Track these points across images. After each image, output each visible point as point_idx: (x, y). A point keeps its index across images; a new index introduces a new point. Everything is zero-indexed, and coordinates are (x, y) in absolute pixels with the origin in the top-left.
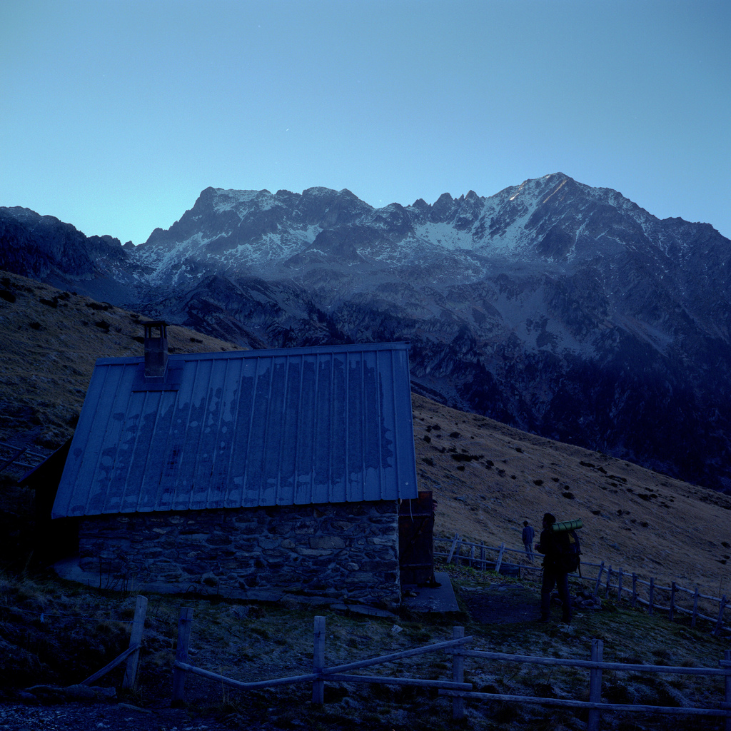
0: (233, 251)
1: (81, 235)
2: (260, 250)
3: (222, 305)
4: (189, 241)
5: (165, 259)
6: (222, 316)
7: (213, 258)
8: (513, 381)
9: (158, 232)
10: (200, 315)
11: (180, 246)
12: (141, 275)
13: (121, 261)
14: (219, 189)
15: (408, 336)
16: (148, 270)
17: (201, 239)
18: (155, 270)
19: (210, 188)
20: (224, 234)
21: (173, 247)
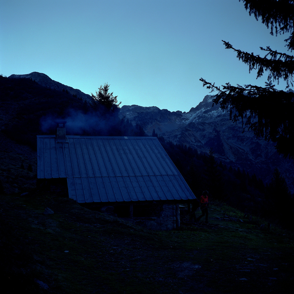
0: (210, 113)
1: (169, 112)
2: (217, 112)
3: (191, 130)
4: (200, 110)
5: (193, 116)
6: (190, 132)
7: (204, 115)
8: (267, 147)
9: (192, 108)
10: (184, 132)
11: (198, 112)
12: (185, 121)
13: (180, 117)
14: (210, 95)
15: (242, 135)
16: (187, 119)
17: (203, 110)
18: (189, 119)
19: (207, 95)
20: (209, 108)
21: (196, 112)
